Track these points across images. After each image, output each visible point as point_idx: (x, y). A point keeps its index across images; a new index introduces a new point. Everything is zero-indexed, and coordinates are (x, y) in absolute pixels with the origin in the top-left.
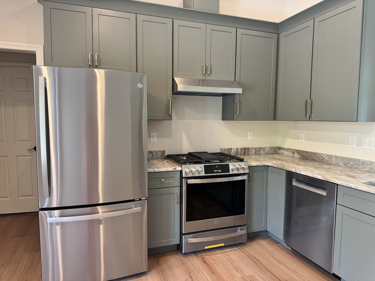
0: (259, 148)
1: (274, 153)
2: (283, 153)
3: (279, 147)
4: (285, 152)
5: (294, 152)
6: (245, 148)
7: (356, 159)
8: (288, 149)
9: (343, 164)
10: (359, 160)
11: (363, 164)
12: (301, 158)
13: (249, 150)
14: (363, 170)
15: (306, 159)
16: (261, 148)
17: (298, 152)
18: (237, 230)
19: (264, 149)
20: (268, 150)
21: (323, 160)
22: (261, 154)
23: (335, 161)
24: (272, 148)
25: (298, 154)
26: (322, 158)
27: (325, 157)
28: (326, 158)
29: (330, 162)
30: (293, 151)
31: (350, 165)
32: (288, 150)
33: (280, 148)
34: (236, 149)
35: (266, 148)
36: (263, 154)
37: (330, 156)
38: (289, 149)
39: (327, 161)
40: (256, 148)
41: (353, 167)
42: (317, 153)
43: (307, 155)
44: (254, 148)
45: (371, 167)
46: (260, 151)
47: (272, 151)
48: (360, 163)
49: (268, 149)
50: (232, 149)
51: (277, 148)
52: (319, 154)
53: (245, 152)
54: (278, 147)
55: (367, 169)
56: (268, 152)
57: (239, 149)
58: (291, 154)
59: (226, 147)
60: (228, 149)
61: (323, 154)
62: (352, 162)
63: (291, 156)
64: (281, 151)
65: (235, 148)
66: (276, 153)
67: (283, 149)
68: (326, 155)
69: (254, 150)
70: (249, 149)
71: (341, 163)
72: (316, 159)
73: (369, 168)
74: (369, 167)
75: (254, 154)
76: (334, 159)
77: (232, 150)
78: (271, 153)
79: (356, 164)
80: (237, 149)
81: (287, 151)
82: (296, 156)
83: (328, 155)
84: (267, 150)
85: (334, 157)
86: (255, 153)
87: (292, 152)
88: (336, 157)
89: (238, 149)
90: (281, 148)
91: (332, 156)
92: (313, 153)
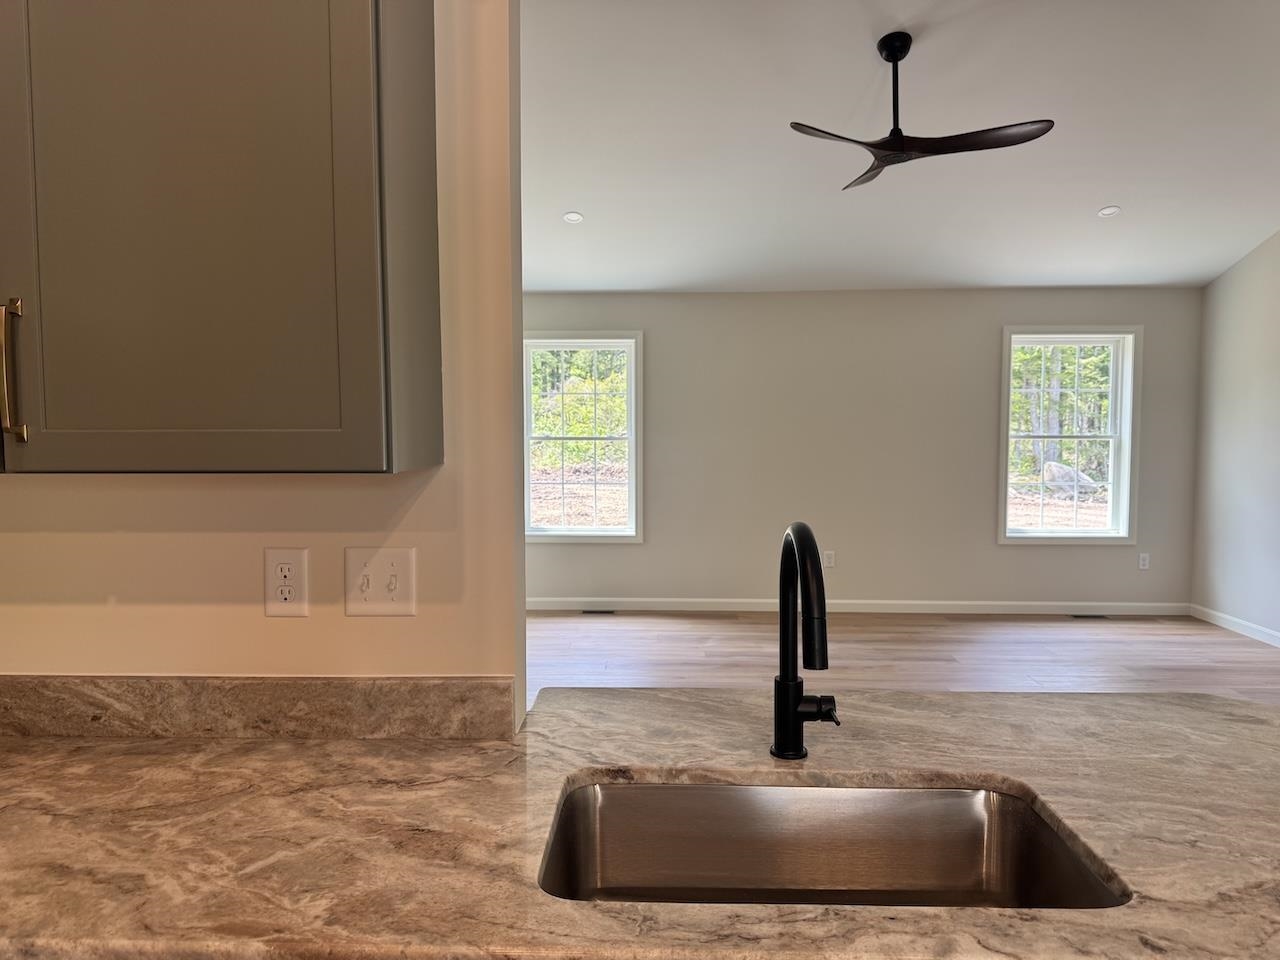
7: (327, 681)
9: (245, 727)
10: (345, 686)
11: (370, 706)
14: (376, 736)
21: (95, 718)
23: (185, 717)
26: (92, 711)
27: (108, 700)
28: (117, 705)
29: (156, 726)
31: (292, 725)
37: (150, 690)
39: (128, 721)
41: (314, 731)
42: (43, 682)
45: (419, 711)
48: (355, 704)
55: (396, 730)
61: (93, 681)
62: (301, 705)
68: (119, 681)
71: (232, 723)
72: (45, 721)
73: (408, 719)
74: (407, 712)
76: (179, 701)
79: (332, 713)
83: (130, 683)
85: (180, 693)
88: (197, 686)
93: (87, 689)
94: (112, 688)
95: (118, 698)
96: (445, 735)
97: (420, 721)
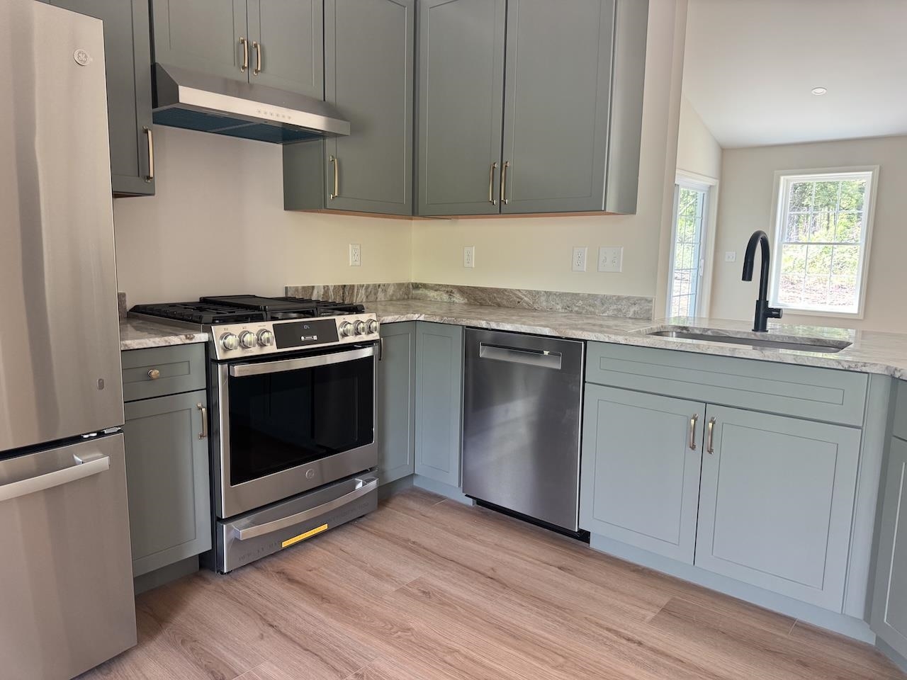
0: (375, 285)
1: (406, 297)
2: (426, 296)
3: (416, 283)
4: (432, 294)
5: (451, 292)
6: (345, 286)
7: (589, 295)
8: (437, 285)
9: (562, 308)
10: (594, 297)
11: (603, 304)
12: (469, 304)
13: (353, 289)
14: (604, 315)
15: (481, 305)
16: (379, 286)
17: (462, 290)
18: (355, 484)
19: (384, 287)
20: (394, 291)
21: (519, 302)
22: (379, 299)
23: (544, 304)
24: (400, 285)
25: (462, 296)
26: (518, 300)
27: (523, 297)
28: (525, 299)
29: (536, 306)
30: (449, 289)
31: (576, 309)
32: (436, 288)
33: (416, 286)
34: (324, 287)
35: (389, 285)
36: (383, 299)
37: (534, 294)
38: (439, 285)
39: (527, 303)
40: (368, 286)
41: (584, 311)
42: (505, 290)
43: (484, 296)
44: (363, 285)
45: (619, 307)
46: (376, 294)
47: (401, 293)
48: (598, 303)
49: (393, 287)
50: (313, 287)
51: (411, 286)
52: (511, 291)
53: (343, 296)
54: (412, 284)
55: (610, 313)
56: (393, 295)
57: (331, 289)
58: (445, 297)
59: (300, 285)
60: (303, 288)
61: (519, 290)
62: (580, 302)
63: (445, 300)
64: (420, 292)
65: (322, 285)
66: (408, 298)
67: (425, 286)
68: (527, 291)
69: (363, 292)
70: (352, 287)
71: (559, 307)
72: (505, 302)
73: (615, 309)
74: (615, 307)
75: (364, 300)
76: (543, 299)
77: (315, 292)
78: (399, 297)
79: (590, 305)
80: (326, 288)
81: (436, 290)
82: (457, 301)
83: (530, 292)
84: (391, 291)
85: (544, 295)
86: (367, 297)
87: (447, 292)
88: (548, 294)
89: (328, 289)
90: (421, 284)
91: (538, 292)
92: (498, 291)
93: (517, 293)
94: (524, 293)
95: (525, 295)
96: (627, 316)
97: (620, 310)
